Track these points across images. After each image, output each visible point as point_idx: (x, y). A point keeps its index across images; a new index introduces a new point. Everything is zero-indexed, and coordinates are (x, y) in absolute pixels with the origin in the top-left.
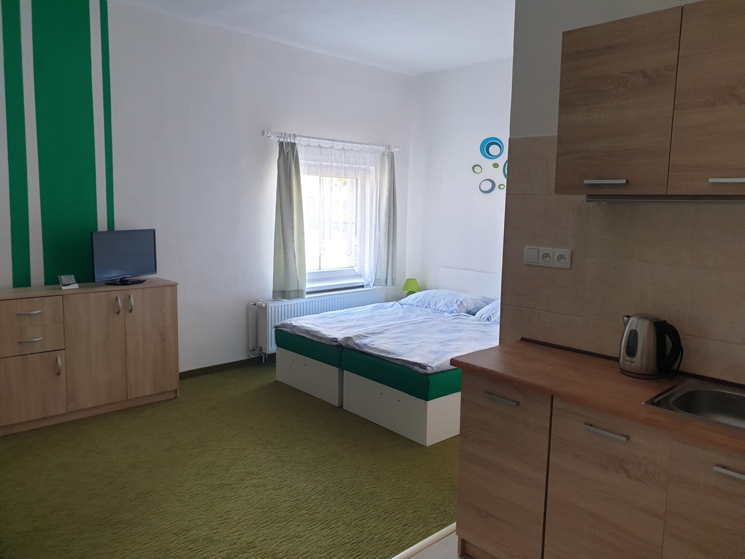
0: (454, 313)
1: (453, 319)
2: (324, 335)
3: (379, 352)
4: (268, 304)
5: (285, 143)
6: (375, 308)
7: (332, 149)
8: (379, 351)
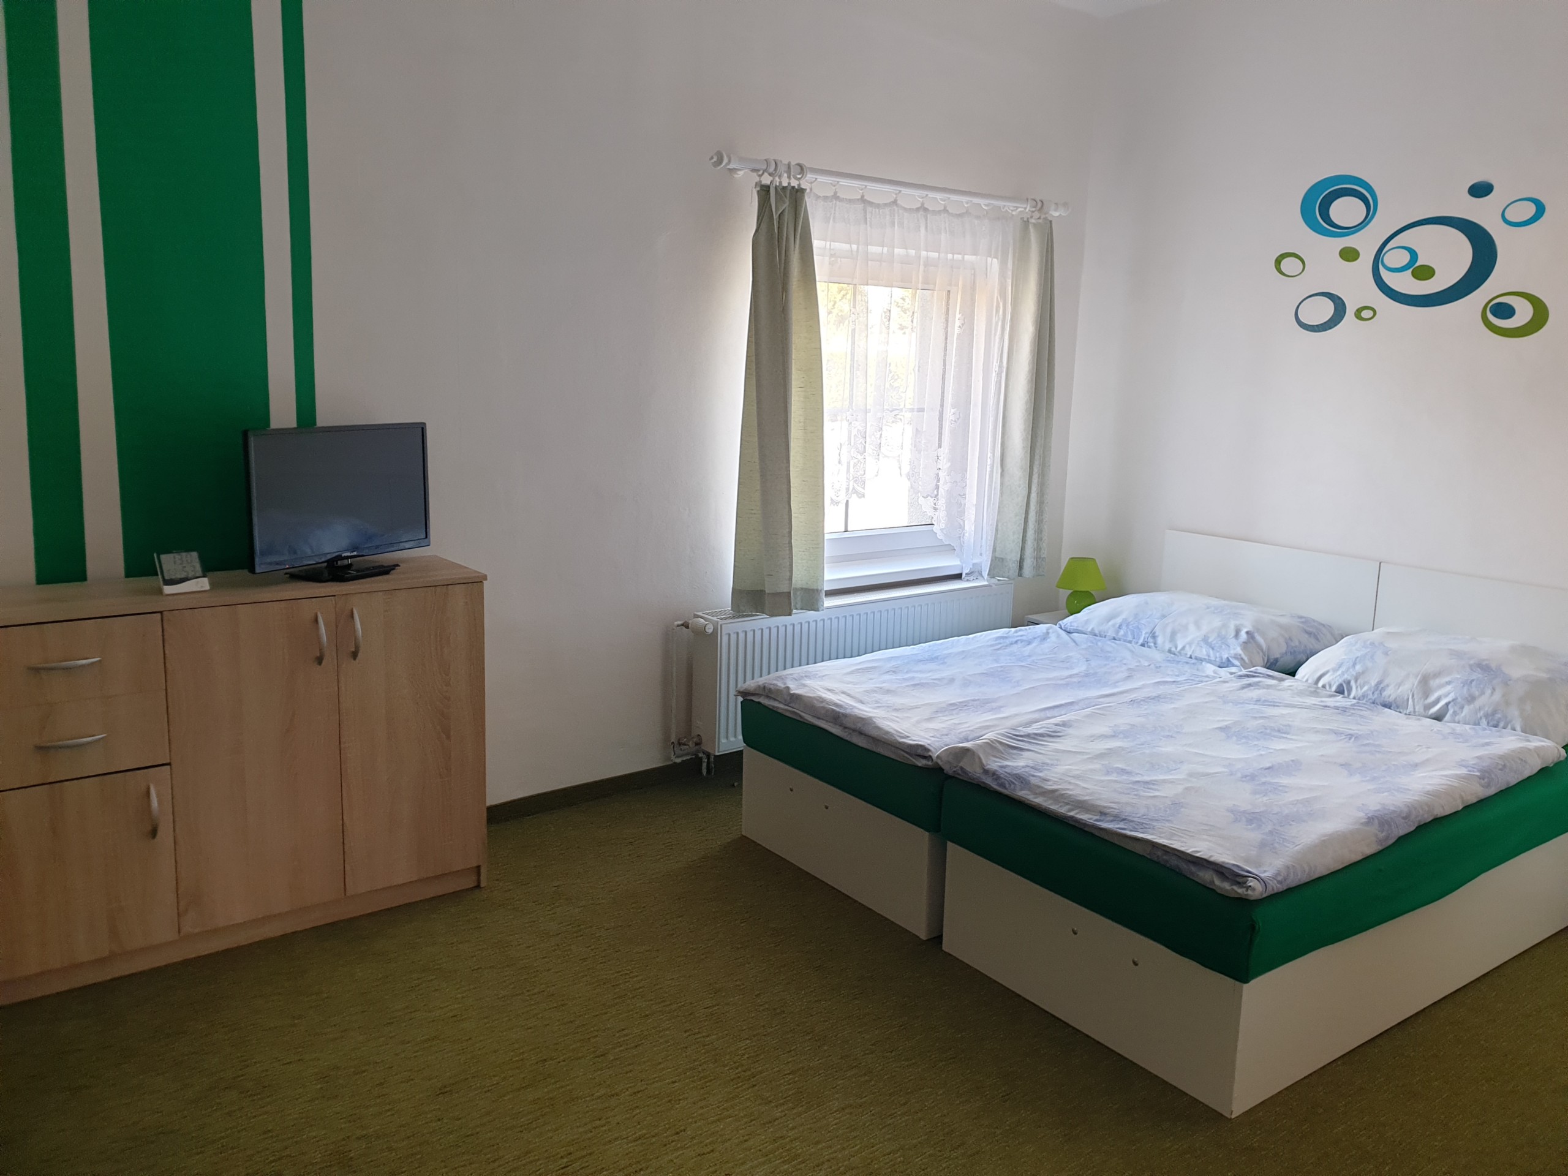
0: (1234, 665)
1: (1243, 688)
2: (887, 733)
3: (1068, 807)
4: (721, 626)
5: (776, 187)
6: (1000, 643)
7: (895, 207)
8: (1068, 804)
